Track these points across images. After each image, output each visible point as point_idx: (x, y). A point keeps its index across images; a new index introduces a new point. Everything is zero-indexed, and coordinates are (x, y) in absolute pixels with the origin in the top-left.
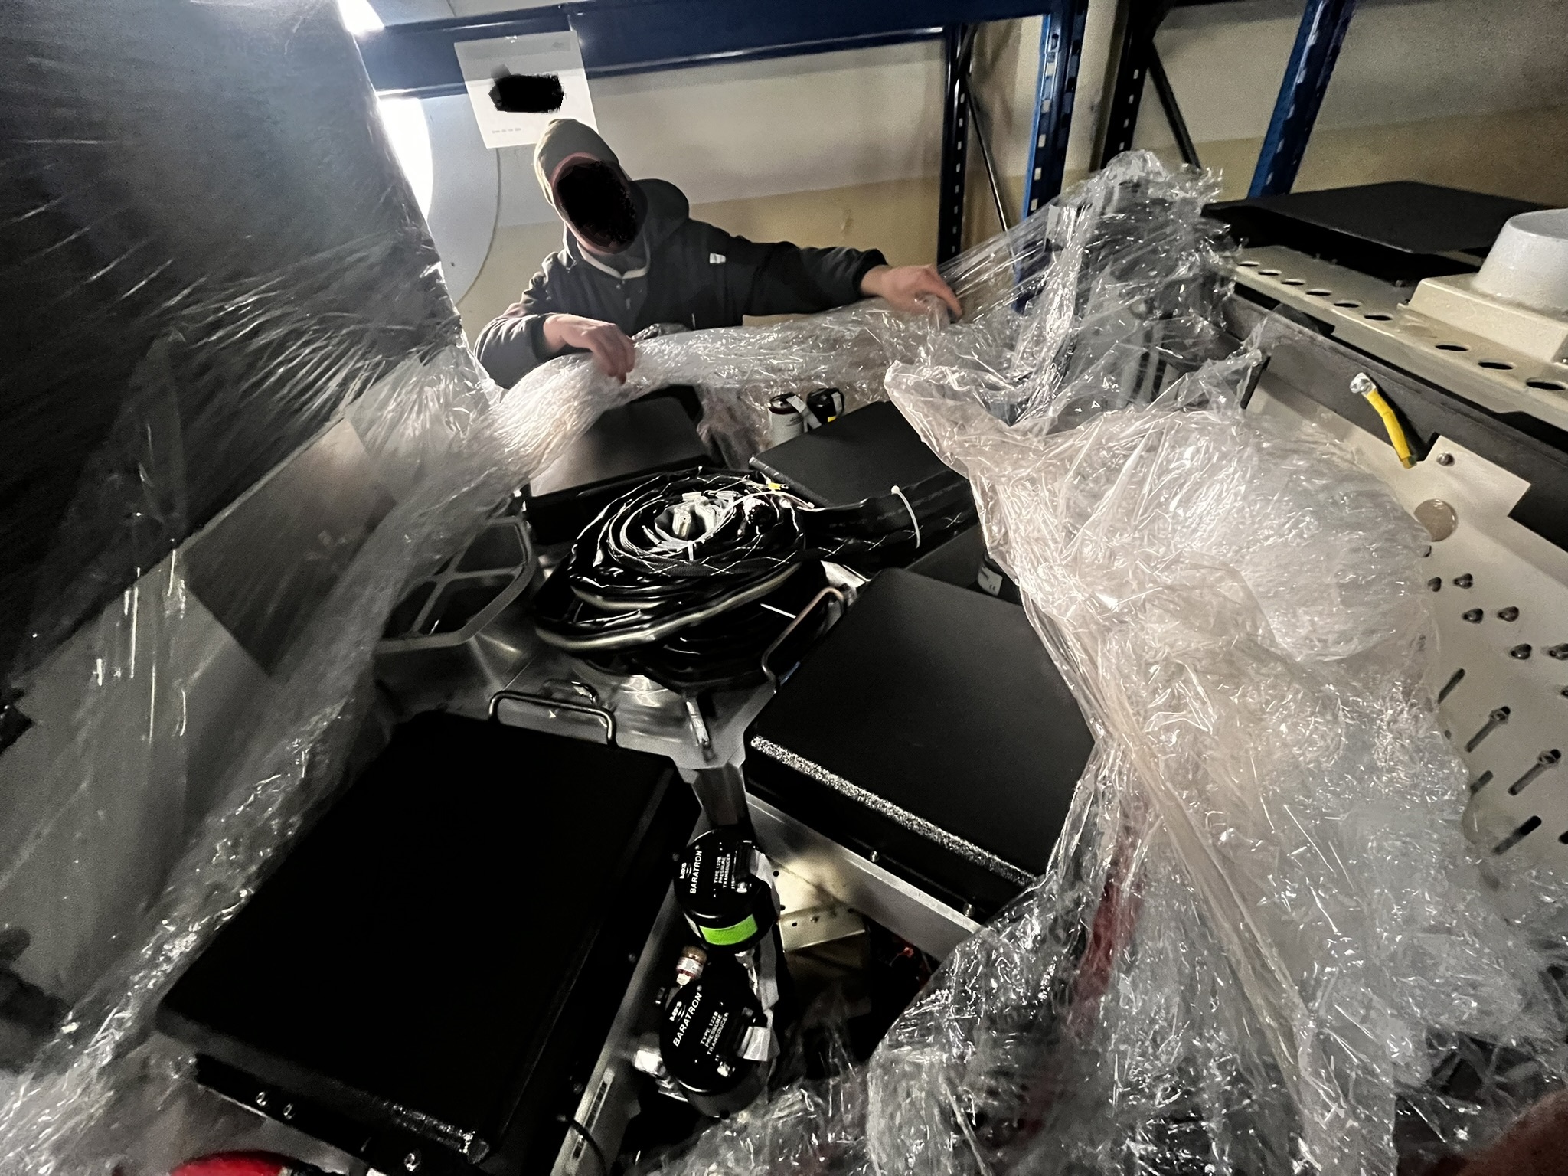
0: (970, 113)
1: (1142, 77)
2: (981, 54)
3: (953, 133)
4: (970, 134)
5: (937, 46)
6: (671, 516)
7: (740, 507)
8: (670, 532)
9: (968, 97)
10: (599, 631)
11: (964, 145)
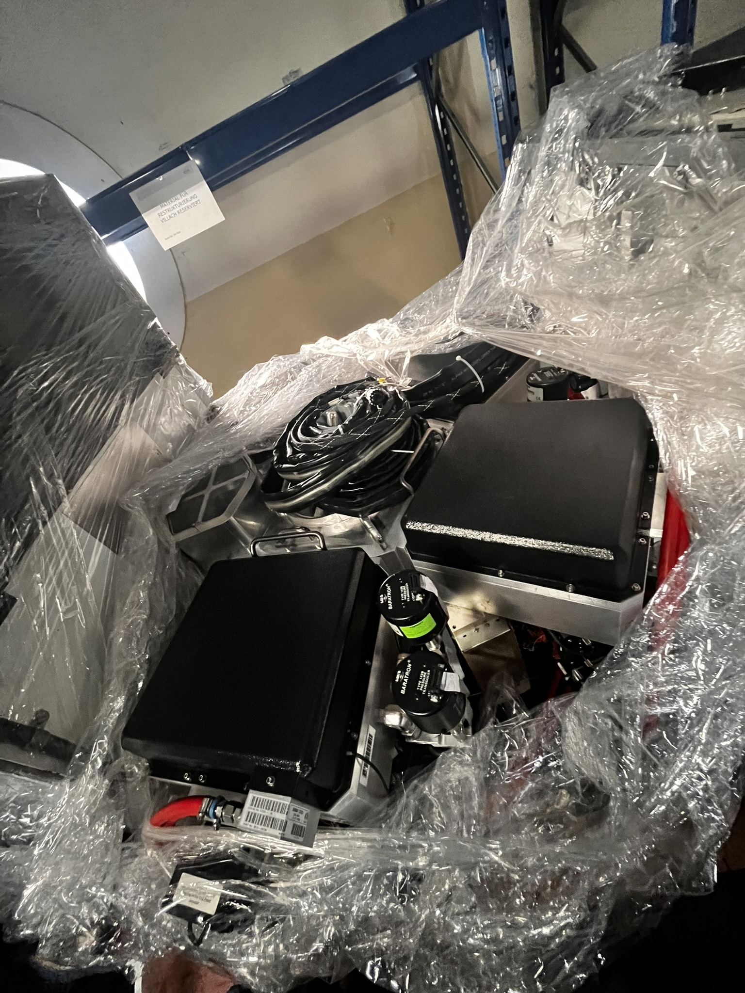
0: (450, 123)
1: (561, 52)
2: (447, 81)
3: (443, 141)
4: (454, 137)
5: (416, 87)
6: (325, 418)
7: (364, 399)
8: (327, 425)
9: (445, 113)
10: (300, 491)
11: (452, 146)
